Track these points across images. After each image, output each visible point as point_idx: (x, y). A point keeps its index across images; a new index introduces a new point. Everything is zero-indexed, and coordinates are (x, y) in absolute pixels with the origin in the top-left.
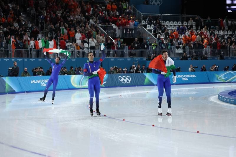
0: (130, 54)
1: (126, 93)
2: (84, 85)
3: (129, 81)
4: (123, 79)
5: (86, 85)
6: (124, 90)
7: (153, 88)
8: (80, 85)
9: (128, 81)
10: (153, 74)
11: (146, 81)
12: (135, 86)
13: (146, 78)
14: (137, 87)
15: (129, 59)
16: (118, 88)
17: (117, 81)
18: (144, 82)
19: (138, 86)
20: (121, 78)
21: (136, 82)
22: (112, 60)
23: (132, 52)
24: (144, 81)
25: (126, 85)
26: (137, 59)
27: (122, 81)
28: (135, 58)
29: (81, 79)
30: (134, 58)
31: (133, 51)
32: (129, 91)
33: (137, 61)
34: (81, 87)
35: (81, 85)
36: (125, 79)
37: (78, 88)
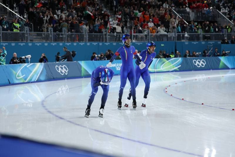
0: (205, 38)
1: (201, 77)
2: (158, 69)
3: (204, 64)
4: (197, 62)
5: (160, 68)
6: (199, 74)
7: (228, 72)
8: (154, 69)
9: (202, 65)
10: (227, 58)
11: (221, 64)
12: (209, 69)
13: (221, 62)
14: (211, 71)
15: (203, 43)
16: (193, 72)
17: (192, 65)
18: (219, 66)
19: (213, 69)
20: (196, 62)
21: (210, 66)
22: (187, 43)
23: (206, 35)
24: (219, 64)
25: (201, 69)
26: (211, 43)
27: (196, 65)
28: (210, 42)
29: (156, 62)
30: (208, 42)
31: (208, 35)
32: (204, 75)
33: (211, 44)
34: (156, 70)
35: (156, 69)
36: (200, 63)
37: (152, 72)
